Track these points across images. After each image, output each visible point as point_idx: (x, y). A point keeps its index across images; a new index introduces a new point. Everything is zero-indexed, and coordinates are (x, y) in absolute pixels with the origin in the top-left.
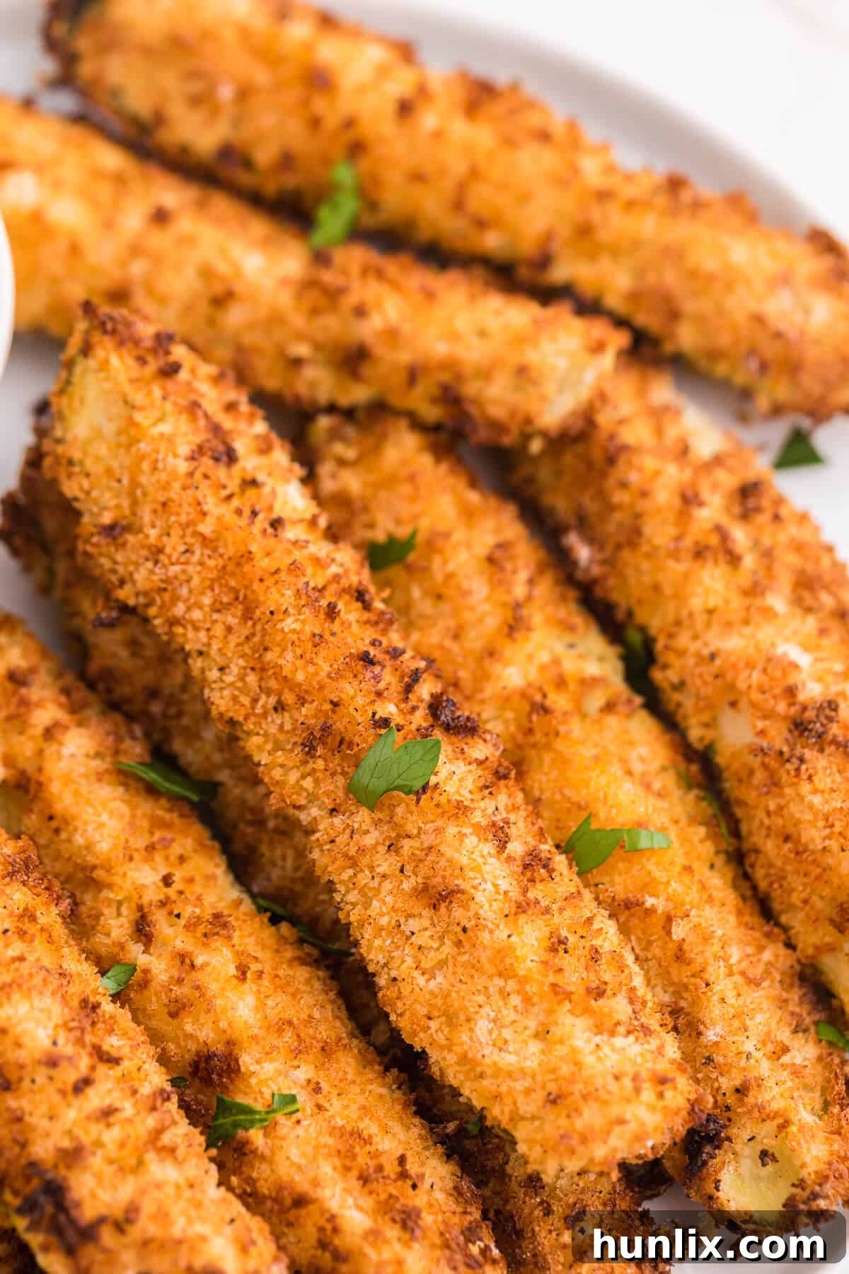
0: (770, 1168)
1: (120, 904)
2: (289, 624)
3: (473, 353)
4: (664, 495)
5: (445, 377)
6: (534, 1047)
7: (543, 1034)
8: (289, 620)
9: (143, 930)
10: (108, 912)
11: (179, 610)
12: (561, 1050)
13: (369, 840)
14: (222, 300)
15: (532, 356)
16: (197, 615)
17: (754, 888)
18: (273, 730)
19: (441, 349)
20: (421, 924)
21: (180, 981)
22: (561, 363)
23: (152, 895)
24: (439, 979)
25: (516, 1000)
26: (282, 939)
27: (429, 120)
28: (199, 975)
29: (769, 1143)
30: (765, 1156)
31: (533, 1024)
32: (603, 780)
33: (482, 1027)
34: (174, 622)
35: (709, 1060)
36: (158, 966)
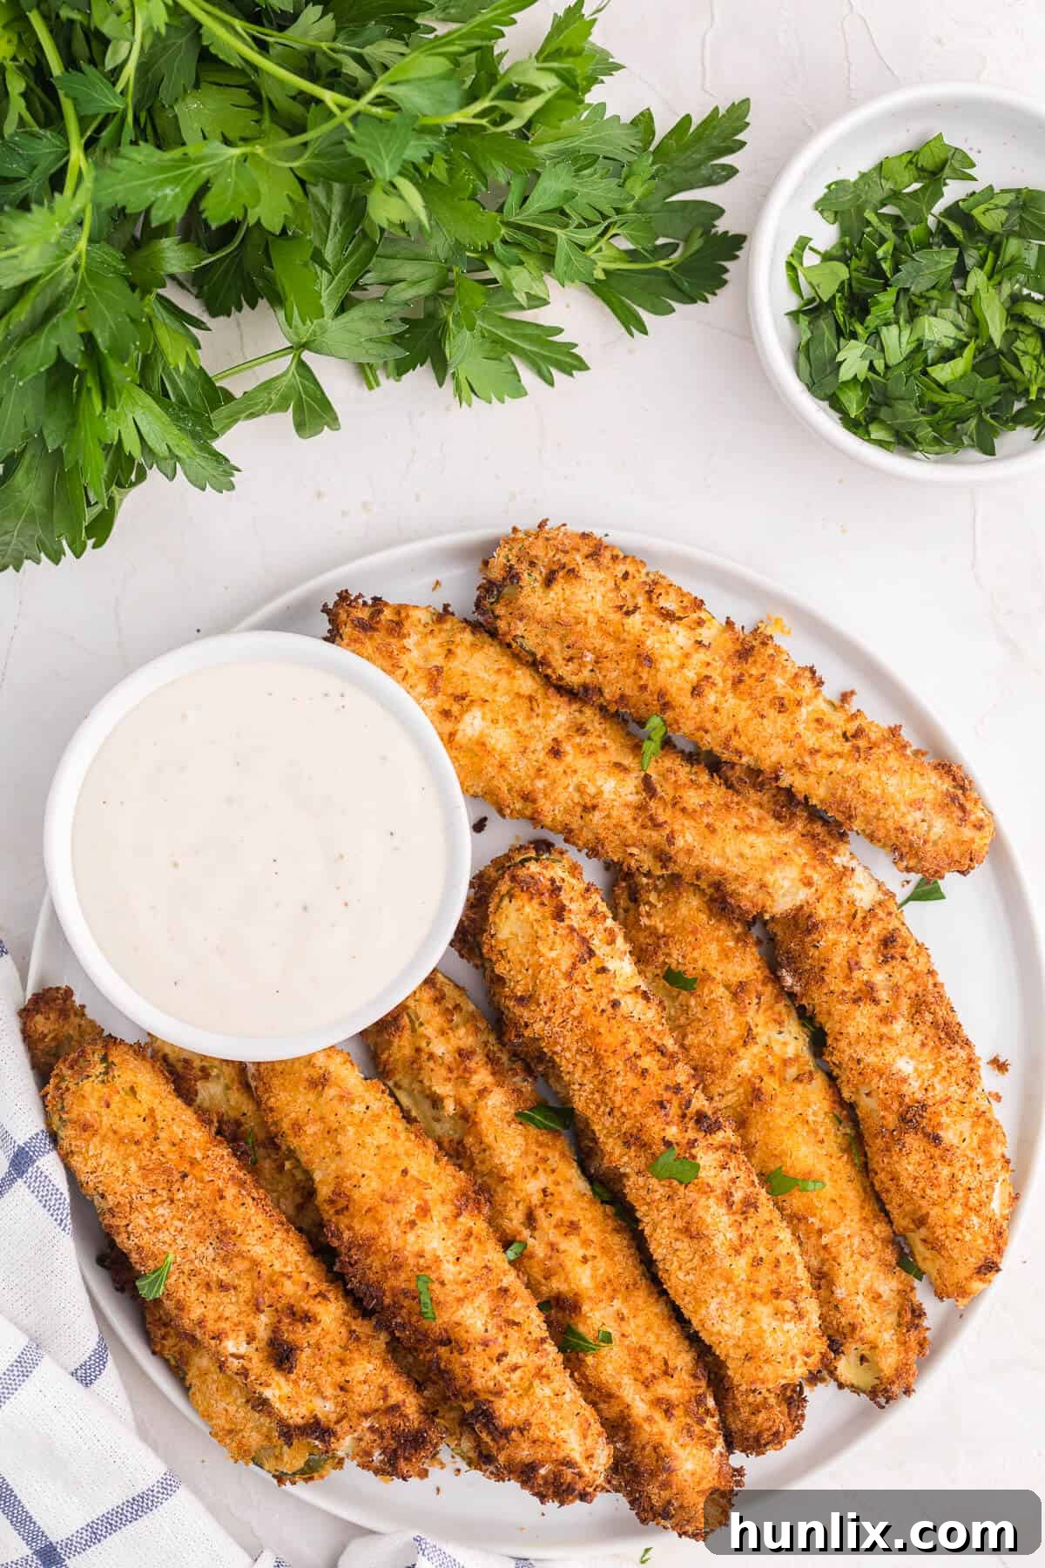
0: (865, 1364)
1: (517, 1203)
2: (619, 1081)
3: (736, 868)
4: (838, 959)
5: (717, 878)
6: (741, 1322)
7: (745, 1314)
8: (620, 1079)
9: (530, 1220)
10: (511, 1205)
11: (558, 1048)
12: (755, 1327)
13: (657, 1196)
14: (589, 809)
15: (769, 878)
16: (568, 1055)
17: (872, 1185)
18: (607, 1124)
19: (717, 862)
20: (683, 1245)
21: (550, 1258)
22: (786, 884)
23: (536, 1199)
24: (691, 1277)
25: (732, 1294)
26: (606, 1216)
27: (712, 698)
28: (562, 1256)
29: (866, 1353)
30: (863, 1359)
31: (740, 1309)
32: (790, 1142)
33: (713, 1306)
34: (555, 1053)
35: (836, 1306)
36: (538, 1248)
